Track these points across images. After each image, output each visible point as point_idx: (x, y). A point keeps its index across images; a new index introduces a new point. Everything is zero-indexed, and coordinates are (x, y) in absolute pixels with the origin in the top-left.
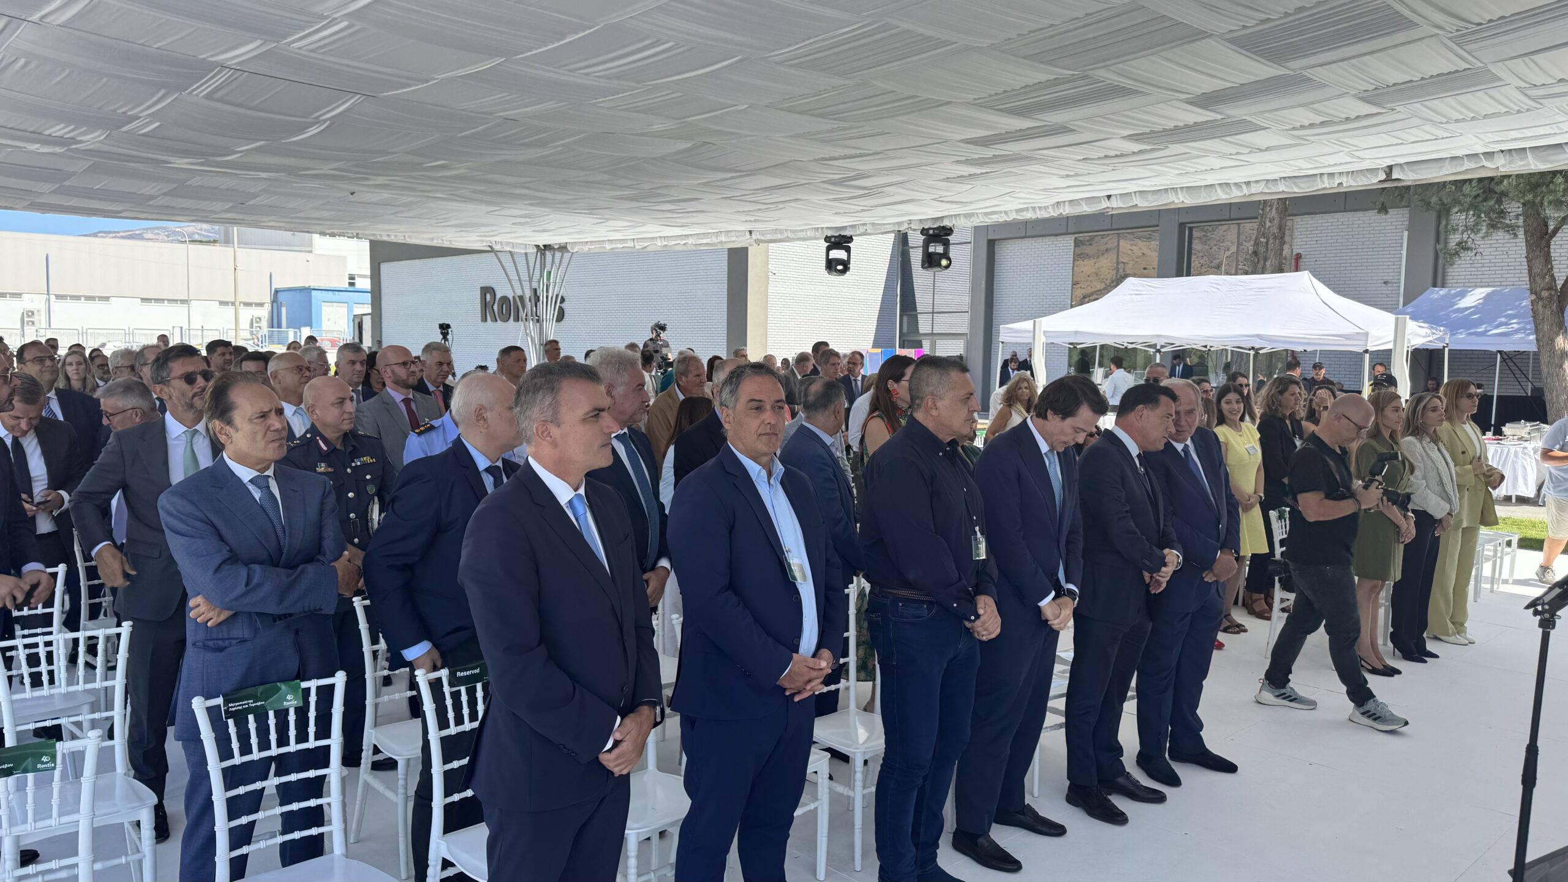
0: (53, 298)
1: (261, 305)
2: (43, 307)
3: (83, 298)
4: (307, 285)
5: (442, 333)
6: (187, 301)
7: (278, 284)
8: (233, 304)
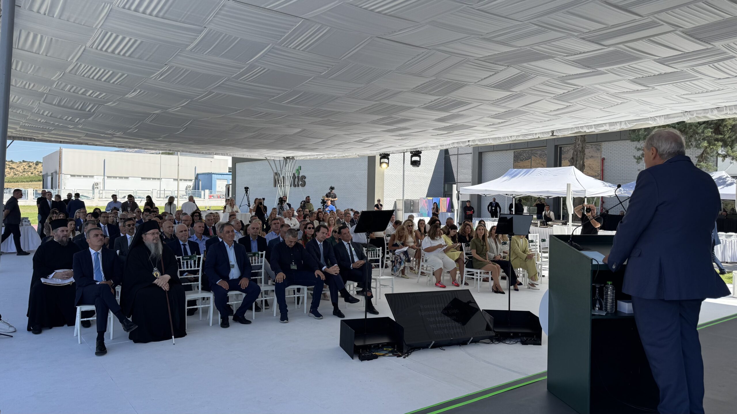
0: (106, 177)
1: (191, 180)
2: (102, 181)
3: (118, 178)
4: (210, 172)
5: (245, 191)
6: (159, 179)
7: (199, 171)
8: (177, 180)
